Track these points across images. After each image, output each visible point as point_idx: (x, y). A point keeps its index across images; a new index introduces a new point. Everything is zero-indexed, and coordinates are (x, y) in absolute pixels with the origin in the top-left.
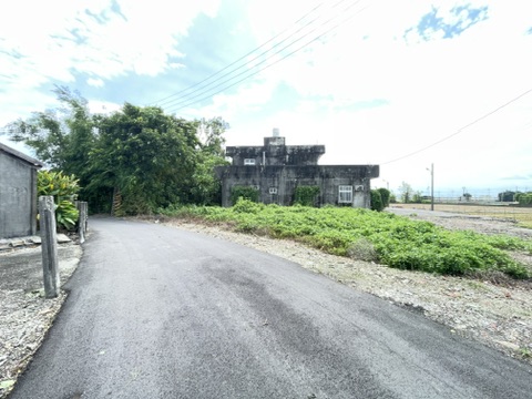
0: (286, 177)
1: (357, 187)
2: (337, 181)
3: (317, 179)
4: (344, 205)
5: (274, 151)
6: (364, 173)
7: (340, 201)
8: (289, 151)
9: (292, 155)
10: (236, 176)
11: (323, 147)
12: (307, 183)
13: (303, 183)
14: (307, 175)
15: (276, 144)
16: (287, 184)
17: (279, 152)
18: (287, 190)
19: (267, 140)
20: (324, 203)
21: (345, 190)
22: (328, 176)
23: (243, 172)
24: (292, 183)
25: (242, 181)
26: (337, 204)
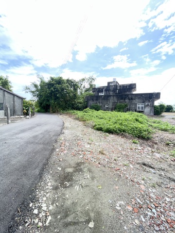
0: (112, 100)
1: (146, 104)
2: (136, 101)
3: (127, 100)
4: (139, 112)
5: (112, 88)
6: (151, 97)
7: (137, 110)
8: (118, 88)
9: (119, 90)
10: (93, 100)
11: (135, 84)
12: (122, 102)
13: (120, 102)
14: (122, 99)
15: (113, 84)
16: (113, 103)
17: (114, 89)
18: (113, 105)
19: (109, 83)
20: (129, 110)
21: (140, 106)
22: (132, 99)
23: (95, 98)
24: (115, 102)
25: (95, 102)
26: (136, 111)
